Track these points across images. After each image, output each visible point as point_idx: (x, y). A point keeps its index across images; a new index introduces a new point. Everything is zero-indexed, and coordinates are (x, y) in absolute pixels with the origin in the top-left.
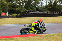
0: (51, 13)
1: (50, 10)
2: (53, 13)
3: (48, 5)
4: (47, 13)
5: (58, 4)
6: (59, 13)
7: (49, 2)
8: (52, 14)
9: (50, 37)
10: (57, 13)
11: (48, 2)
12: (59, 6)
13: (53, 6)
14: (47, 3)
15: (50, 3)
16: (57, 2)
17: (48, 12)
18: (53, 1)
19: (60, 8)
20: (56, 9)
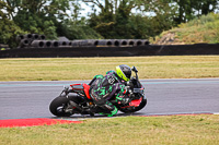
0: (109, 43)
1: (104, 32)
2: (117, 43)
3: (97, 14)
4: (97, 43)
5: (133, 11)
6: (139, 43)
7: (104, 4)
8: (113, 46)
9: (107, 129)
10: (131, 43)
11: (101, 6)
12: (138, 19)
13: (118, 20)
14: (96, 7)
15: (107, 8)
16: (130, 7)
17: (100, 40)
18: (118, 3)
19: (140, 27)
20: (125, 29)
